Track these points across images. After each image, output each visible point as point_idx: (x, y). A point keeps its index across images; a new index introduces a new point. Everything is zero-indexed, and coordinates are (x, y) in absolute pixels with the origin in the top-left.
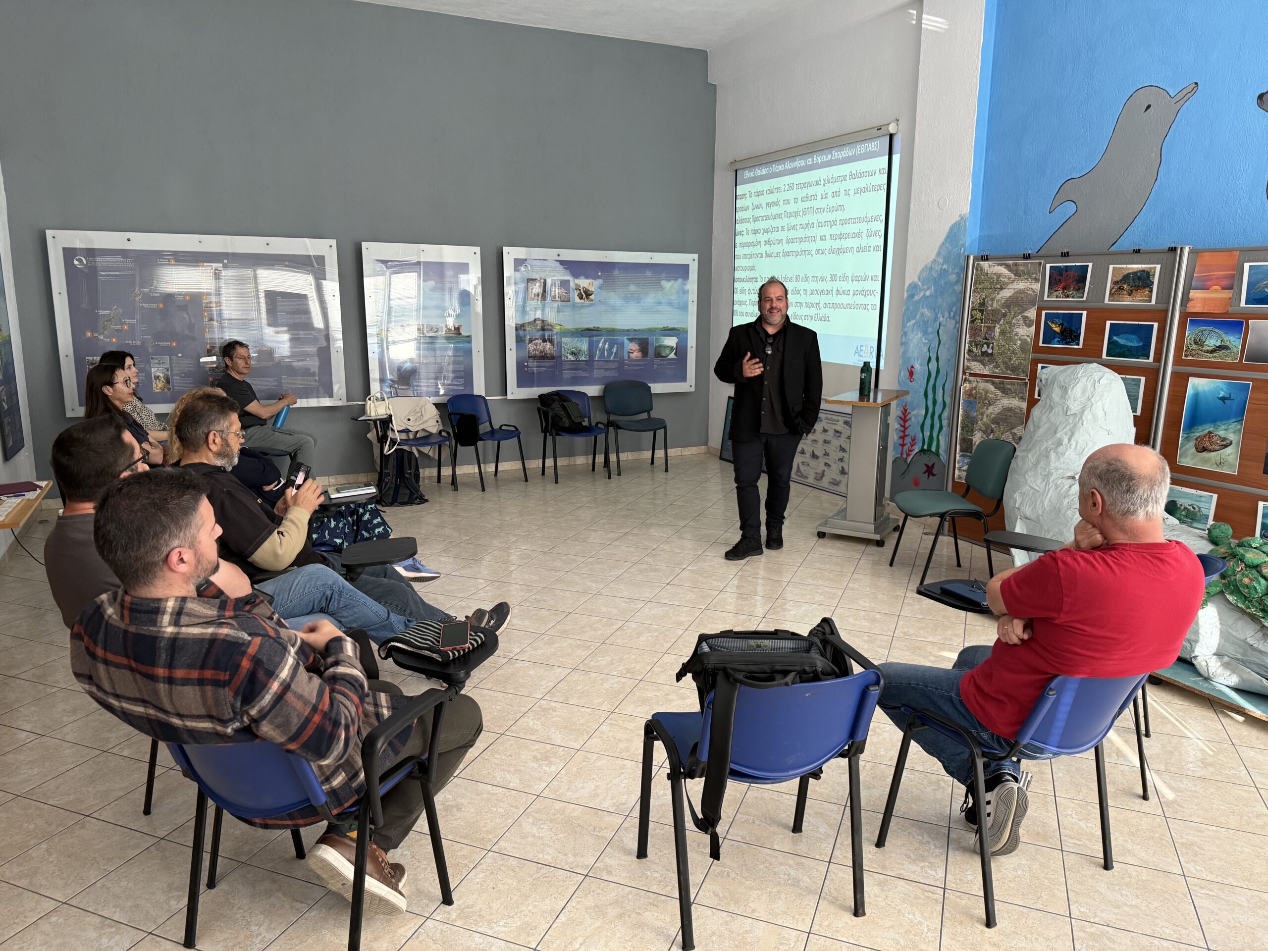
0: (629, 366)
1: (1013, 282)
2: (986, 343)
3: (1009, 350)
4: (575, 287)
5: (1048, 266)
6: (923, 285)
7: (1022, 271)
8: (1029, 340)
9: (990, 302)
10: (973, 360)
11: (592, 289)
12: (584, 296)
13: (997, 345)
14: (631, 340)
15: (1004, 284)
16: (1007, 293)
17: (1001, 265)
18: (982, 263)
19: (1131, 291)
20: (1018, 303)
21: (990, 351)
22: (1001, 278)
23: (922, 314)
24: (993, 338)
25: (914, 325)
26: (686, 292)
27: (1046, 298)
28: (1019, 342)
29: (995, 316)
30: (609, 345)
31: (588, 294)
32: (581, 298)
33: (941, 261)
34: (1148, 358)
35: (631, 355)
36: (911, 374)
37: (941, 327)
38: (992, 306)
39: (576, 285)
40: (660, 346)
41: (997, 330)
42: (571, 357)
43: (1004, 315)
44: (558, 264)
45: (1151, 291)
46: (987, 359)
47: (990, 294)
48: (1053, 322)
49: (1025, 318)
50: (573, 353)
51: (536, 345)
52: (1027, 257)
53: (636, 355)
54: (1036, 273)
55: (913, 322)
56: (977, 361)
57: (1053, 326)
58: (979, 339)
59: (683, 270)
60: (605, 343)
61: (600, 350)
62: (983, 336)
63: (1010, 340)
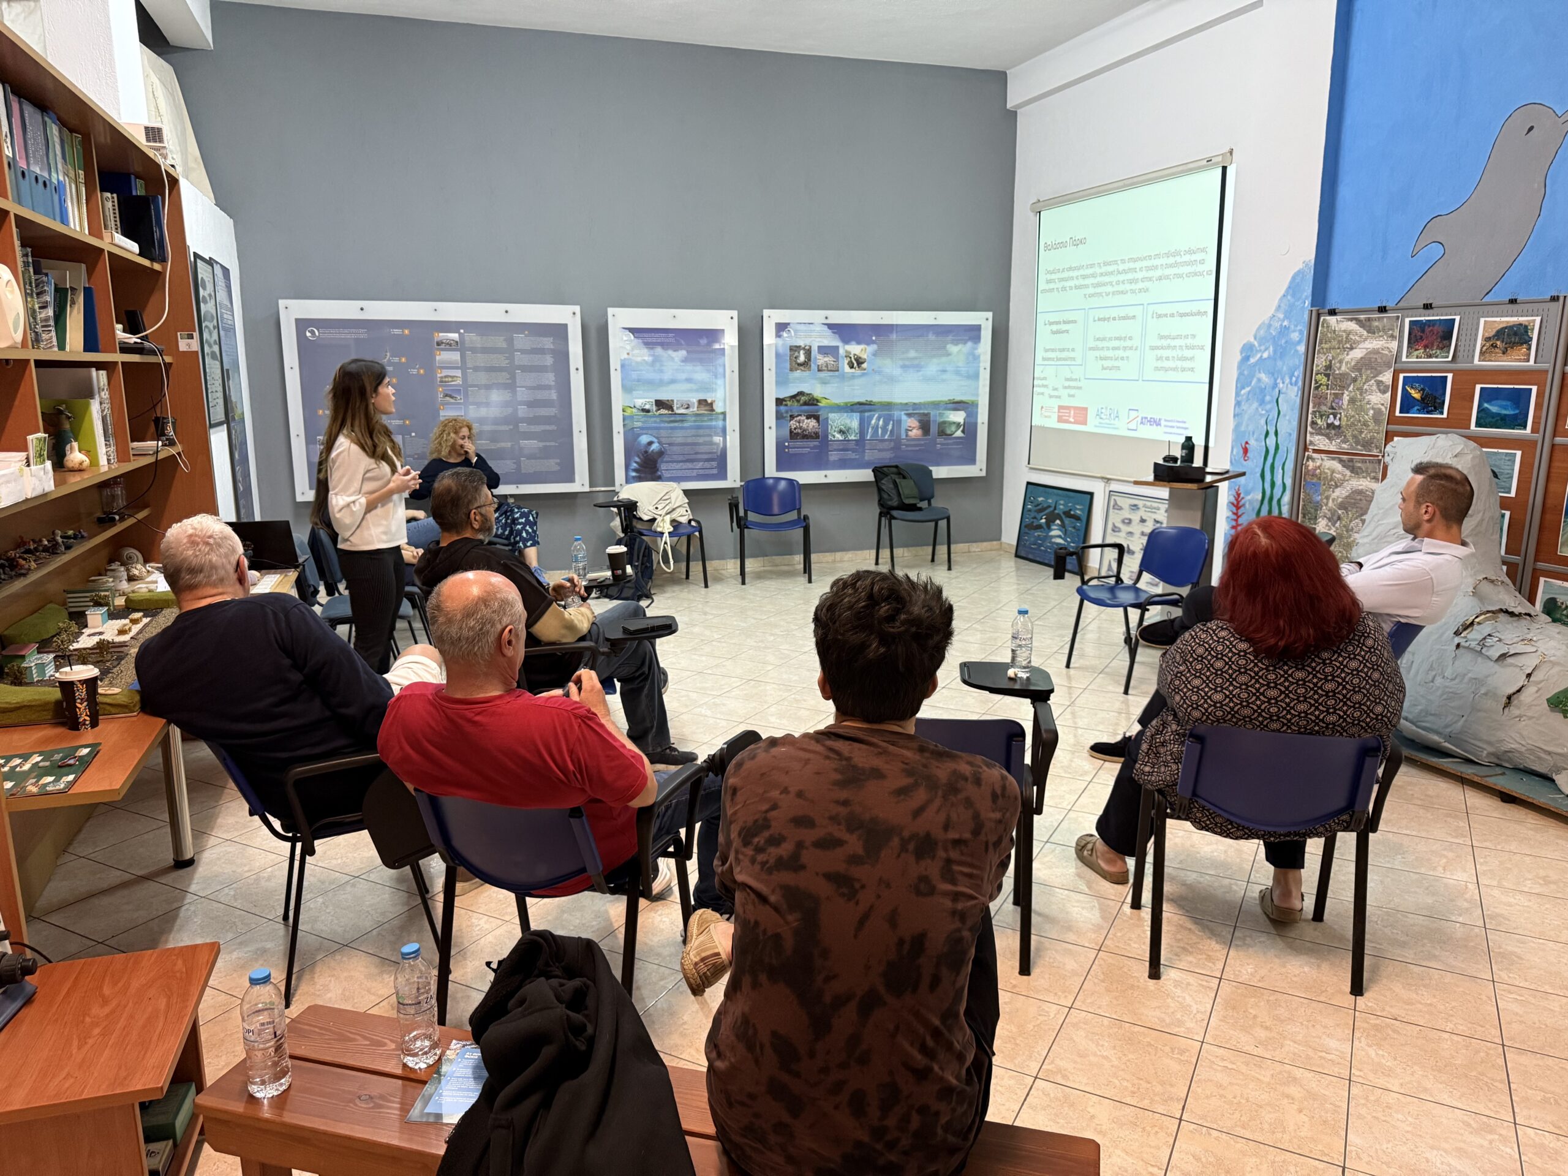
0: (907, 446)
1: (1366, 340)
2: (1332, 414)
3: (1360, 421)
4: (844, 354)
5: (1407, 321)
6: (1260, 345)
7: (1377, 326)
8: (1384, 409)
9: (1338, 365)
10: (1317, 434)
11: (864, 356)
12: (855, 365)
13: (1346, 416)
14: (909, 415)
15: (1354, 343)
16: (1357, 354)
17: (1351, 320)
18: (1328, 318)
19: (1506, 349)
20: (1370, 364)
21: (1337, 423)
22: (1351, 336)
23: (1259, 380)
24: (1340, 407)
25: (1249, 392)
26: (976, 358)
27: (1404, 359)
28: (1371, 412)
29: (1343, 381)
30: (884, 421)
31: (860, 362)
32: (852, 367)
33: (1281, 316)
34: (1525, 427)
35: (910, 433)
36: (1246, 451)
37: (1281, 395)
38: (1339, 369)
39: (847, 352)
40: (944, 422)
41: (1346, 398)
42: (839, 437)
43: (1355, 380)
44: (826, 328)
45: (1529, 349)
46: (1333, 432)
47: (1339, 354)
48: (1412, 388)
49: (1379, 383)
50: (841, 432)
51: (799, 422)
52: (1382, 310)
53: (916, 433)
54: (1393, 330)
55: (1248, 389)
56: (1322, 435)
57: (1412, 392)
58: (1324, 408)
59: (973, 332)
60: (878, 419)
61: (873, 428)
62: (1329, 404)
63: (1361, 409)
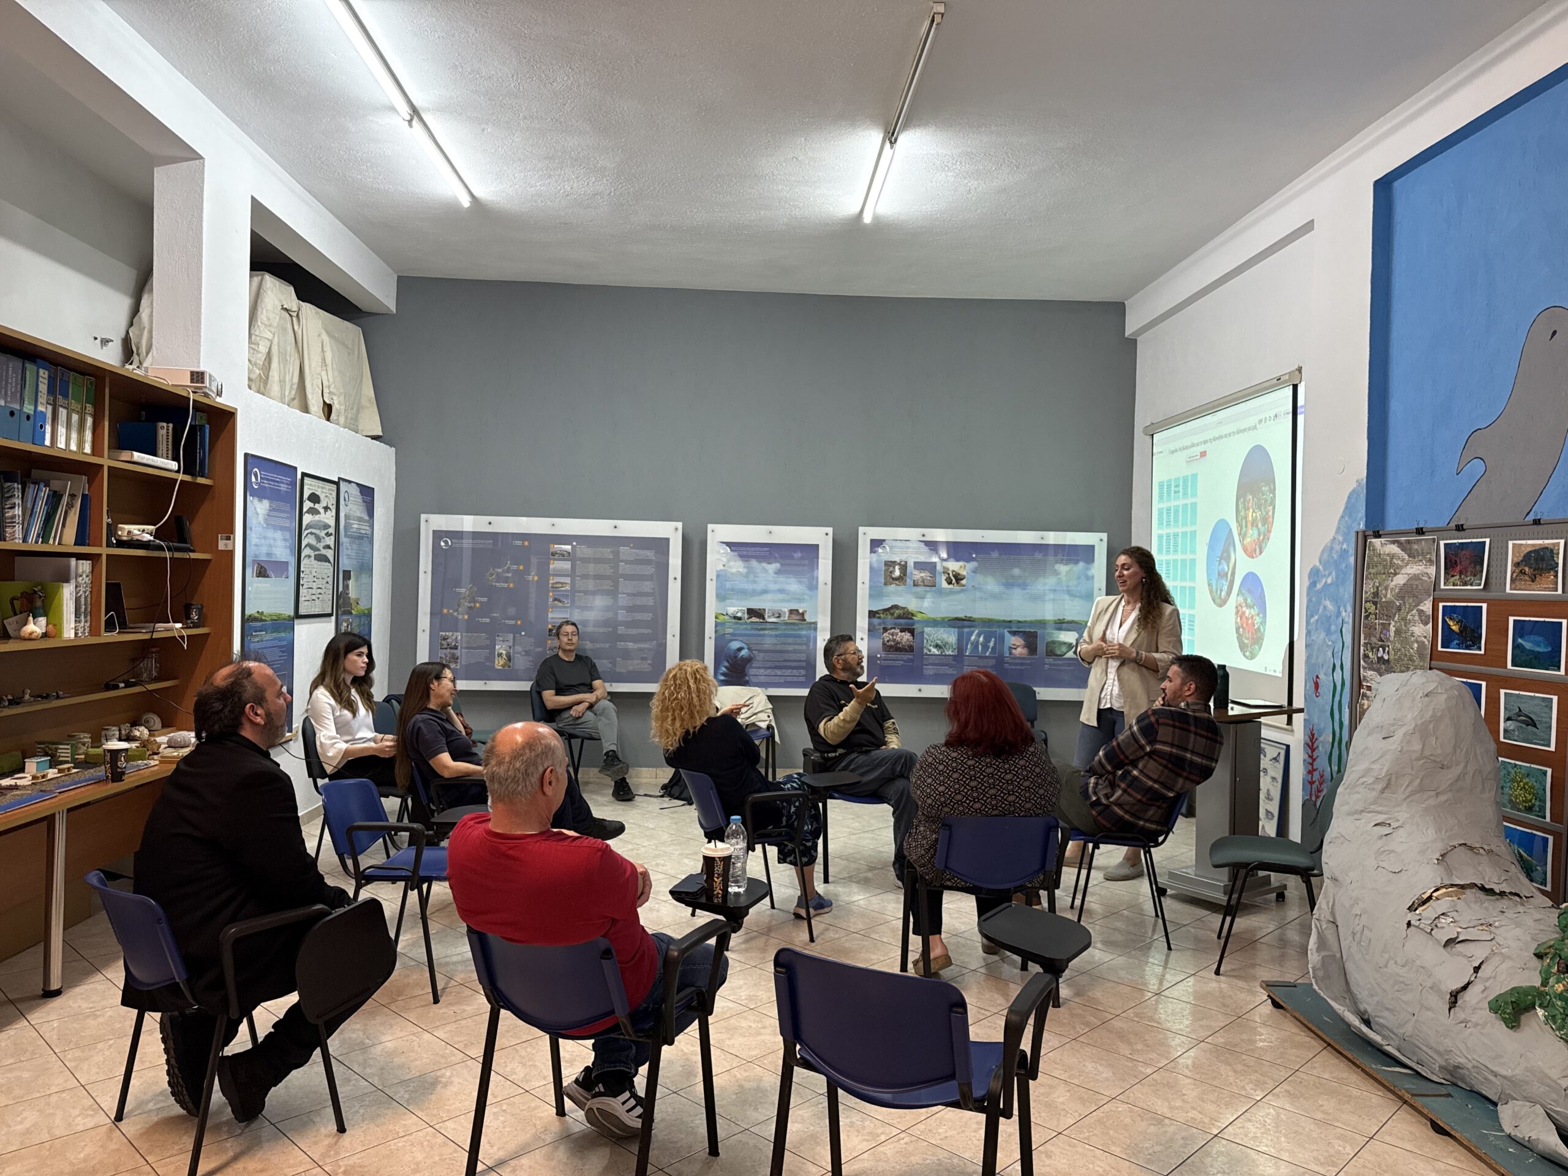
0: (1011, 664)
1: (1407, 564)
2: (1381, 646)
3: (1406, 655)
4: (942, 570)
5: (1442, 543)
6: (1325, 570)
7: (1417, 550)
8: (1427, 643)
9: (1384, 592)
10: (1370, 669)
11: (964, 573)
12: (954, 581)
13: (1393, 649)
14: (1014, 633)
15: (1398, 568)
16: (1400, 580)
17: (1393, 542)
18: (1374, 540)
19: (1535, 576)
20: (1410, 591)
21: (1386, 657)
22: (1395, 561)
23: (1325, 607)
24: (1388, 640)
25: (1317, 621)
26: (1090, 578)
27: (1442, 587)
28: (1416, 645)
29: (1388, 611)
30: (984, 638)
31: (958, 578)
32: (950, 583)
33: (1341, 538)
34: (1559, 669)
35: (1014, 651)
36: (1317, 686)
37: (1345, 625)
38: (1385, 596)
39: (944, 568)
40: (1054, 642)
41: (1392, 629)
42: (935, 651)
43: (1399, 609)
44: (922, 545)
45: (1556, 576)
46: (1383, 667)
47: (1384, 580)
48: (1450, 619)
49: (1421, 612)
50: (937, 646)
51: (893, 635)
52: (1420, 531)
53: (1020, 651)
54: (1430, 553)
55: (1316, 617)
56: (1374, 670)
57: (1451, 623)
58: (1374, 640)
59: (1087, 553)
60: (979, 635)
61: (972, 644)
62: (1378, 636)
63: (1406, 642)
